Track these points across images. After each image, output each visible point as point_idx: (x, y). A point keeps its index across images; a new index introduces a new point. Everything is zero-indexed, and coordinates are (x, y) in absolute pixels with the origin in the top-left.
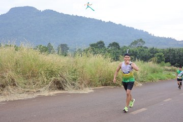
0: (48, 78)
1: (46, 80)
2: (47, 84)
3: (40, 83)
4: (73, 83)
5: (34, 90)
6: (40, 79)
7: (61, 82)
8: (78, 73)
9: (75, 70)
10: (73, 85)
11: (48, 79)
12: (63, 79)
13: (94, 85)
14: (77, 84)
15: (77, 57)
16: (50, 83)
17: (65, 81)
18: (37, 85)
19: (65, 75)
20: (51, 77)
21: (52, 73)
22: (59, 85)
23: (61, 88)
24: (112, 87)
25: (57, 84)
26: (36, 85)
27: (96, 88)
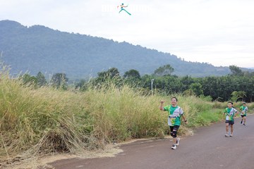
0: (37, 129)
1: (32, 135)
2: (36, 142)
3: (21, 141)
4: (85, 137)
5: (9, 158)
6: (20, 133)
7: (63, 137)
8: (93, 119)
9: (87, 113)
10: (86, 141)
11: (37, 133)
12: (65, 132)
13: (120, 139)
14: (92, 139)
15: (90, 90)
16: (41, 140)
17: (69, 134)
18: (15, 146)
19: (69, 123)
20: (44, 128)
21: (44, 121)
22: (59, 144)
23: (62, 148)
24: (150, 140)
25: (55, 142)
26: (11, 146)
27: (124, 143)
